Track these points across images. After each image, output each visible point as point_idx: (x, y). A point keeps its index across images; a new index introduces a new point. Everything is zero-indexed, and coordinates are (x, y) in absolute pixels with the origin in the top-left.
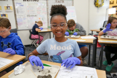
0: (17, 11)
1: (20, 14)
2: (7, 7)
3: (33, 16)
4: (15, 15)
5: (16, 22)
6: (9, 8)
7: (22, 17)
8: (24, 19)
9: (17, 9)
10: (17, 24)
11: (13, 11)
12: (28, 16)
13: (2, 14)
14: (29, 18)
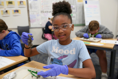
0: (31, 6)
1: (33, 10)
2: (21, 2)
3: (47, 12)
4: (28, 11)
5: (29, 18)
6: (22, 3)
7: (35, 13)
8: (38, 16)
9: (30, 4)
10: (29, 21)
11: (26, 6)
12: (42, 12)
13: (15, 9)
14: (42, 15)
